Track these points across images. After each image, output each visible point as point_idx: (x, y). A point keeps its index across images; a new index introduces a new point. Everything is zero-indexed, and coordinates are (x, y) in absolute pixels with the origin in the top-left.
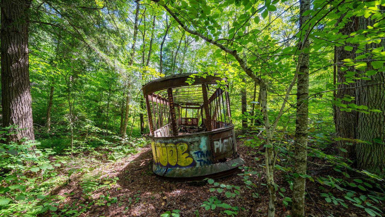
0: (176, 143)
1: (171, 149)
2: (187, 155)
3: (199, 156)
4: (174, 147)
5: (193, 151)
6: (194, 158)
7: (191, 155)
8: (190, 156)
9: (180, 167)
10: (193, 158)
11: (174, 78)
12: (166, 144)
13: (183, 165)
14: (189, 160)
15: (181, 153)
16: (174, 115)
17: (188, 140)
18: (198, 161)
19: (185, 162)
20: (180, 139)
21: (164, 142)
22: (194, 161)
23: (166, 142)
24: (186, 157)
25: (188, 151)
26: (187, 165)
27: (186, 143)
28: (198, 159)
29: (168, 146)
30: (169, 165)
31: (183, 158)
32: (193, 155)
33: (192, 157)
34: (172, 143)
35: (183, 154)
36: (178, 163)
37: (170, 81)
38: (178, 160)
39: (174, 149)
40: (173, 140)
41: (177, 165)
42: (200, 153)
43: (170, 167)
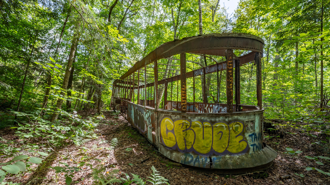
0: (229, 123)
1: (220, 130)
2: (241, 138)
3: (253, 140)
4: (226, 127)
5: (248, 133)
6: (248, 141)
7: (246, 138)
8: (245, 140)
9: (230, 154)
10: (247, 143)
11: (239, 36)
12: (212, 123)
13: (234, 151)
14: (242, 145)
15: (233, 135)
16: (231, 84)
17: (244, 119)
18: (251, 145)
19: (238, 147)
20: (236, 117)
21: (208, 120)
22: (248, 146)
23: (213, 120)
24: (239, 140)
25: (243, 133)
26: (240, 151)
27: (243, 122)
28: (252, 144)
29: (217, 126)
30: (212, 153)
31: (236, 142)
32: (248, 138)
33: (246, 141)
34: (224, 121)
35: (236, 137)
36: (228, 149)
37: (232, 39)
38: (228, 145)
39: (225, 130)
40: (226, 117)
41: (226, 152)
42: (254, 136)
43: (214, 155)
